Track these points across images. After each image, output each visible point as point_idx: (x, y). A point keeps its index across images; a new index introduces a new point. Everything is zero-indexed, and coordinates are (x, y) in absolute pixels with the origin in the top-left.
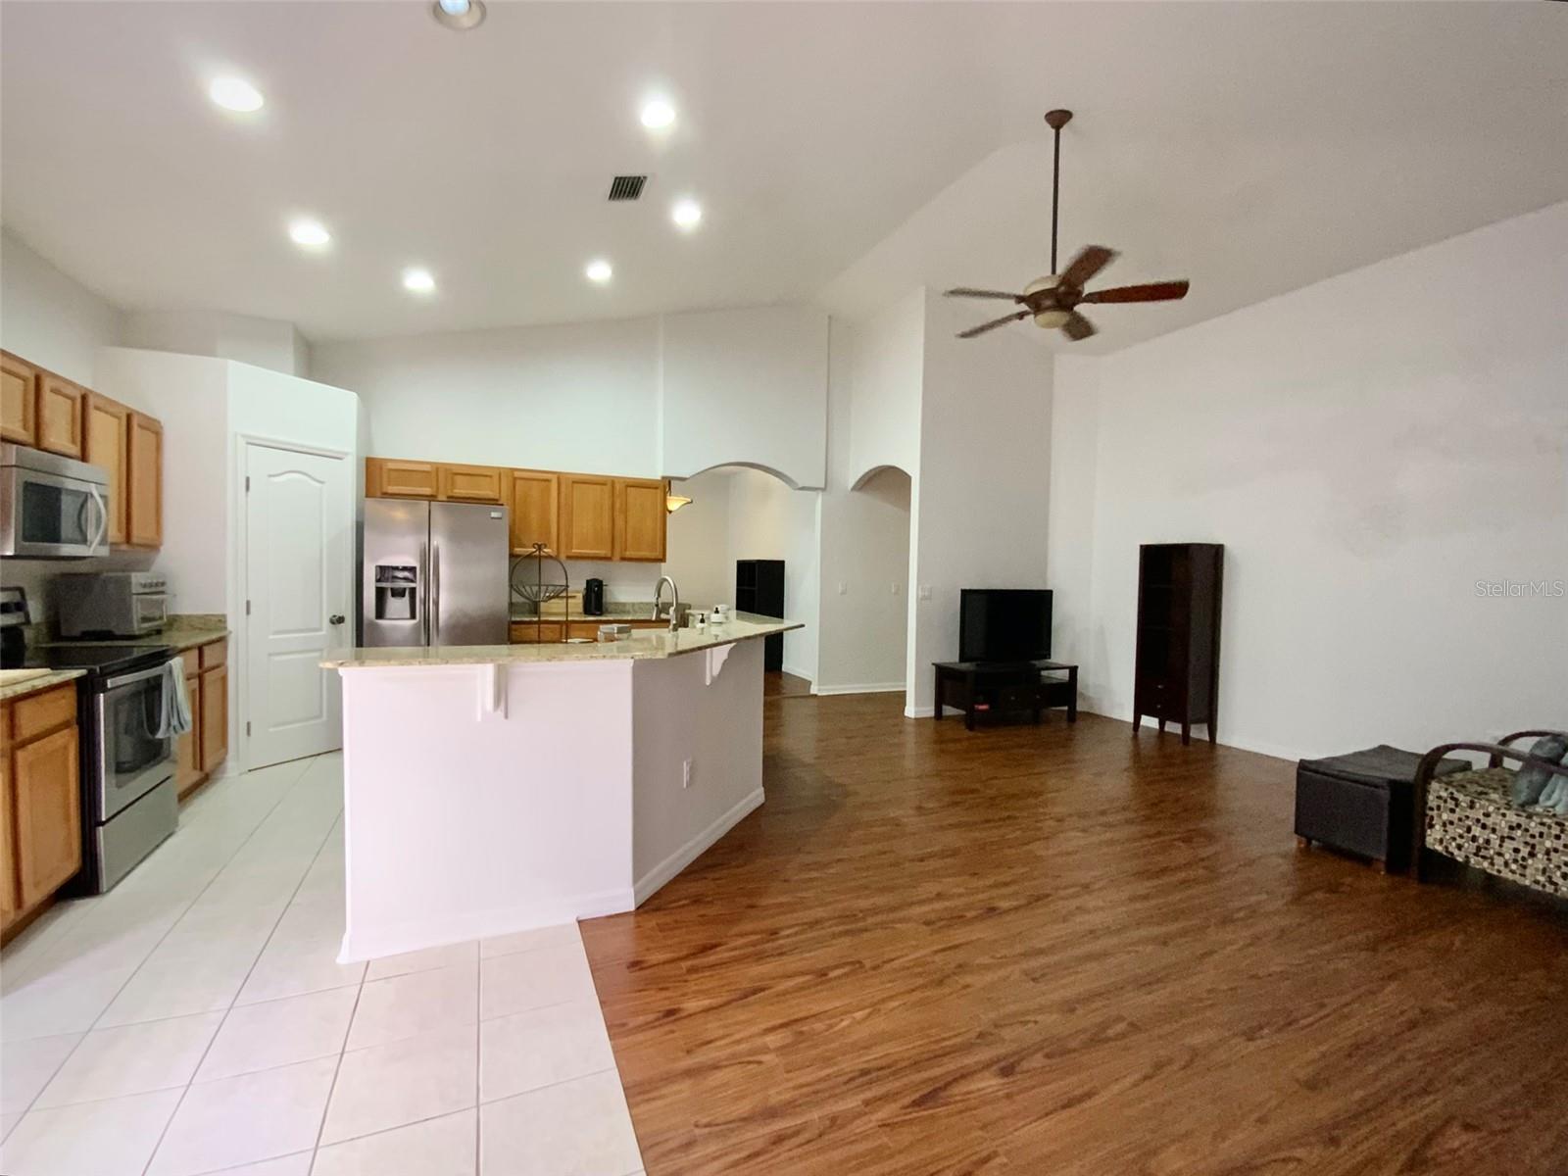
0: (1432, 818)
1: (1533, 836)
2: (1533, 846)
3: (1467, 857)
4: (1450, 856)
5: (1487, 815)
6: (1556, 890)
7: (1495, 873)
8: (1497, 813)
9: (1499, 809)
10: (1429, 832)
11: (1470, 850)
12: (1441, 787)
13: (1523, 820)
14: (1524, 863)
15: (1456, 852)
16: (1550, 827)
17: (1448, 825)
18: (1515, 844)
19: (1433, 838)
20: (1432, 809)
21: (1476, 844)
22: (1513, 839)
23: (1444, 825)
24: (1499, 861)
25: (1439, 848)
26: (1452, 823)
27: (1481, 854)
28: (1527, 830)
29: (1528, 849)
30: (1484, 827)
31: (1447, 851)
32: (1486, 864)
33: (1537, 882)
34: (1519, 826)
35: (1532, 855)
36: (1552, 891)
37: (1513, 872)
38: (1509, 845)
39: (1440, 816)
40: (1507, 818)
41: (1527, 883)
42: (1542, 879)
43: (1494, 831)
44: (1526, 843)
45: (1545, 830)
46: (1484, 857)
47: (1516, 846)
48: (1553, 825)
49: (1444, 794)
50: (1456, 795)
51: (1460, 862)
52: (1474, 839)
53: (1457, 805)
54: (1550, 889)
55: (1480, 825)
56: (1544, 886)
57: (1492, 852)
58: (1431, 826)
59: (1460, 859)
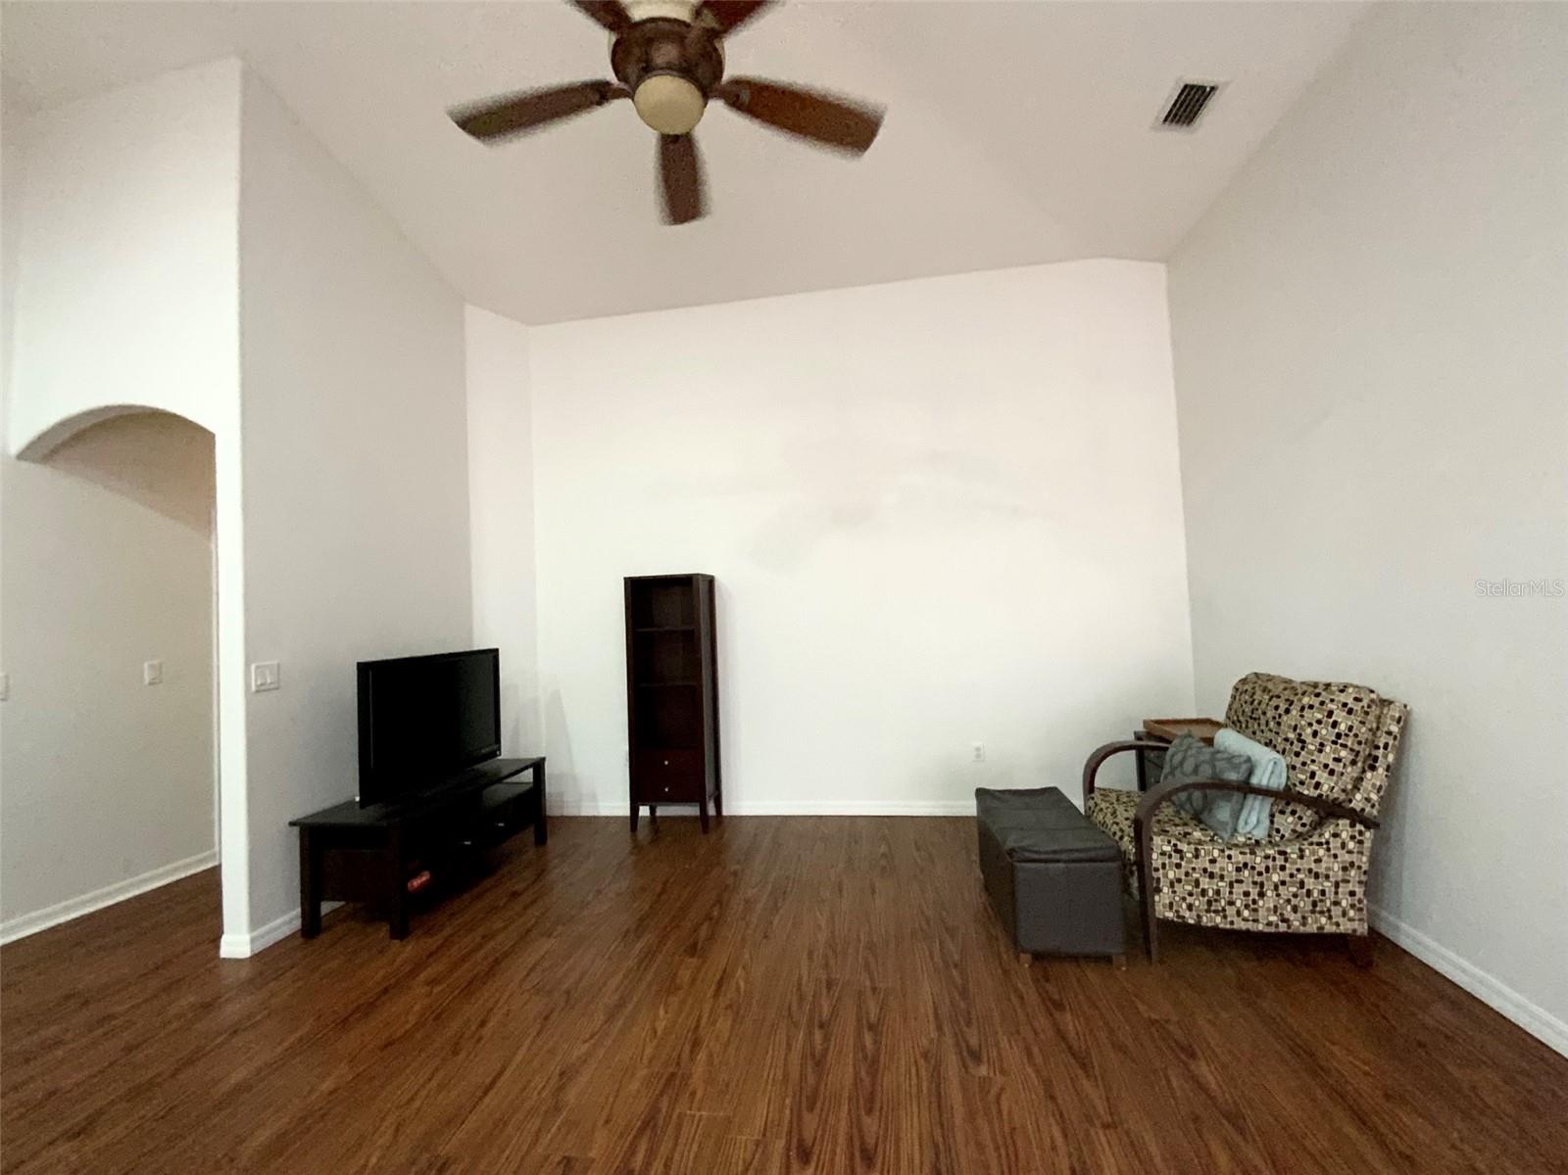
0: (1158, 879)
1: (1260, 874)
2: (1262, 885)
3: (1199, 916)
4: (1180, 920)
5: (1213, 861)
6: (1289, 927)
7: (1228, 926)
8: (1223, 857)
9: (1223, 851)
10: (1157, 898)
11: (1201, 907)
12: (1162, 841)
13: (1248, 858)
14: (1256, 906)
15: (1187, 914)
16: (1274, 859)
17: (1176, 884)
18: (1244, 887)
19: (1164, 905)
20: (1157, 870)
21: (1206, 898)
22: (1240, 882)
23: (1172, 885)
24: (1231, 911)
25: (1170, 915)
26: (1179, 881)
27: (1213, 908)
28: (1253, 868)
29: (1258, 889)
30: (1212, 876)
31: (1179, 917)
32: (1218, 919)
33: (1269, 924)
34: (1245, 865)
35: (1262, 895)
36: (1285, 929)
37: (1245, 920)
38: (1238, 889)
39: (1166, 876)
40: (1233, 860)
41: (1261, 927)
42: (1273, 918)
43: (1222, 877)
44: (1255, 883)
45: (1270, 863)
46: (1216, 912)
47: (1245, 889)
48: (1277, 856)
49: (1167, 848)
50: (1180, 846)
51: (1191, 925)
52: (1204, 892)
53: (1182, 858)
54: (1283, 927)
55: (1207, 875)
56: (1277, 926)
57: (1223, 903)
58: (1158, 890)
59: (1191, 921)
